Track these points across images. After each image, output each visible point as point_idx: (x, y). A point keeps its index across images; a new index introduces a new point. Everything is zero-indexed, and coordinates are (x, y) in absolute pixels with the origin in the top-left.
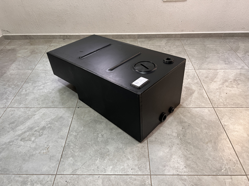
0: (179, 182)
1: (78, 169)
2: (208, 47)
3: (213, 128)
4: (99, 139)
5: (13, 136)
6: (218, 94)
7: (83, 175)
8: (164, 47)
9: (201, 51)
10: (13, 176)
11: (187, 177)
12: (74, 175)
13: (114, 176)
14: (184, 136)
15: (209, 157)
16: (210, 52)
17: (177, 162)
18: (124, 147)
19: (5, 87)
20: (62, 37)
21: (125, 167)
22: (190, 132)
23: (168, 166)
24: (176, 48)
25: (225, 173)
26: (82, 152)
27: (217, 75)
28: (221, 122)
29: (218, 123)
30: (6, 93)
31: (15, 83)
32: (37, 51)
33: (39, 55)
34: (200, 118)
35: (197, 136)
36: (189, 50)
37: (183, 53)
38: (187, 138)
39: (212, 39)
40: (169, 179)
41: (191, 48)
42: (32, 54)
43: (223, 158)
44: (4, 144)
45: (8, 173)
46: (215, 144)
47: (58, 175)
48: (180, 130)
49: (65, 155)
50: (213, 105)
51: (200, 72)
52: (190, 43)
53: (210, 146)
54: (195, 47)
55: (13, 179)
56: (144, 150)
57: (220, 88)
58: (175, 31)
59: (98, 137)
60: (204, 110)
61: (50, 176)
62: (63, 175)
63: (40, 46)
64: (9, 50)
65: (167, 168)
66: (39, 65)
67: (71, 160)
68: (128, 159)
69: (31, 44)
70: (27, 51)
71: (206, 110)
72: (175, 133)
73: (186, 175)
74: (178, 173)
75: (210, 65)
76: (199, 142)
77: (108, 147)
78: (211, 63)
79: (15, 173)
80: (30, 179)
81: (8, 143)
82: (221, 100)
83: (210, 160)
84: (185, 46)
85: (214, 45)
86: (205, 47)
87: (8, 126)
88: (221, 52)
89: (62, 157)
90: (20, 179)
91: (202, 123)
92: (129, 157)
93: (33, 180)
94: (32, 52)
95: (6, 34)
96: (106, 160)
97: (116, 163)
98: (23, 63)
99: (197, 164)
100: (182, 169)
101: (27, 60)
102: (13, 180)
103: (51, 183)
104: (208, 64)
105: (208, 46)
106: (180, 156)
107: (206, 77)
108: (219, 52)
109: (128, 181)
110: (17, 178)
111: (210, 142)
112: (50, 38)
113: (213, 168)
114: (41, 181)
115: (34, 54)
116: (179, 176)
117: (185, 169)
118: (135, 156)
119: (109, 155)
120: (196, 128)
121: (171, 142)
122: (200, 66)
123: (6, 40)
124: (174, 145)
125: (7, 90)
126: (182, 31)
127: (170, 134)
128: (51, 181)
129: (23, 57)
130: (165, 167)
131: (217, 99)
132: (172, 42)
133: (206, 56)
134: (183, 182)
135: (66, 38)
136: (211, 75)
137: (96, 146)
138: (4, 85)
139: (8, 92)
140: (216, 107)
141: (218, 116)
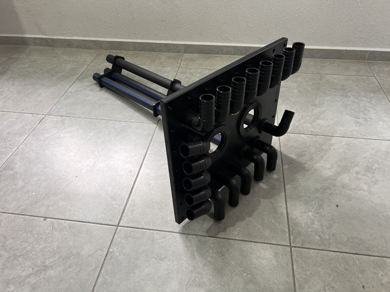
2: (328, 81)
9: (309, 89)
16: (328, 92)
27: (327, 150)
34: (242, 277)
39: (342, 62)
50: (292, 238)
54: (299, 79)
60: (262, 251)
71: (269, 252)
82: (317, 225)
85: (342, 77)
88: (353, 94)
104: (314, 121)
105: (329, 77)
112: (16, 44)
131: (309, 222)
133: (317, 102)
135: (47, 45)
140: (299, 245)
141: (294, 276)
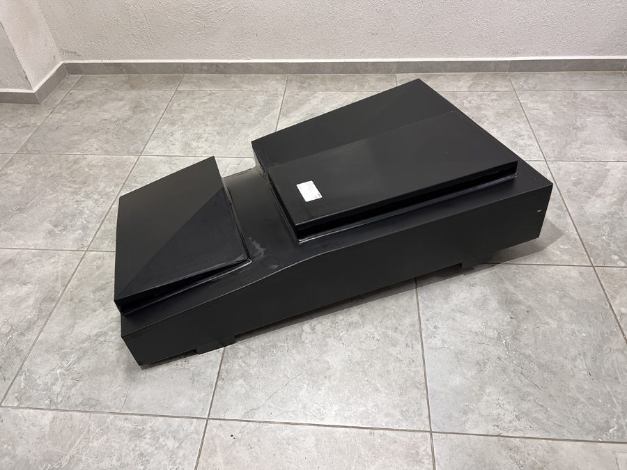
0: (501, 454)
1: (259, 408)
2: (584, 99)
3: (592, 319)
4: (304, 335)
5: (105, 321)
6: (607, 228)
7: (270, 422)
8: (466, 97)
9: (565, 109)
10: (112, 417)
11: (521, 442)
12: (249, 421)
13: (344, 429)
14: (514, 338)
15: (578, 395)
16: (588, 112)
17: (497, 405)
18: (365, 359)
19: (79, 198)
20: (205, 68)
21: (369, 408)
22: (531, 329)
23: (474, 411)
24: (496, 100)
25: (618, 436)
26: (266, 366)
27: (605, 176)
28: (610, 306)
29: (604, 309)
30: (81, 213)
31: (100, 189)
32: (146, 105)
33: (153, 115)
34: (555, 294)
35: (548, 340)
36: (531, 105)
37: (515, 115)
38: (522, 343)
39: (595, 74)
40: (476, 444)
41: (537, 102)
42: (134, 111)
43: (614, 400)
44: (86, 340)
45: (98, 408)
46: (596, 362)
47: (211, 421)
48: (505, 324)
49: (227, 372)
50: (592, 260)
51: (560, 169)
52: (535, 87)
53: (581, 367)
54: (549, 99)
55: (111, 424)
56: (415, 369)
57: (612, 214)
58: (495, 53)
59: (303, 331)
60: (567, 272)
61: (195, 420)
62: (224, 420)
63: (153, 92)
64: (81, 102)
65: (472, 417)
66: (154, 142)
67: (242, 385)
68: (377, 390)
69: (131, 86)
70: (124, 106)
71: (574, 273)
72: (492, 330)
73: (519, 437)
74: (498, 431)
75: (588, 149)
76: (554, 356)
77: (326, 358)
78: (591, 143)
79: (113, 410)
80: (149, 425)
81: (95, 338)
82: (613, 247)
83: (581, 403)
84: (520, 94)
85: (600, 93)
86: (575, 97)
87: (92, 296)
88: (618, 112)
89: (220, 377)
90: (128, 425)
91: (563, 307)
92: (379, 386)
93: (155, 429)
94: (136, 107)
95: (71, 59)
96: (323, 391)
97: (348, 398)
98: (115, 136)
99: (547, 411)
100: (510, 422)
101: (125, 128)
102: (111, 427)
103: (196, 437)
104: (581, 146)
105: (584, 94)
106: (503, 388)
107: (576, 184)
108: (613, 113)
109: (376, 442)
110: (120, 422)
111: (582, 356)
112: (176, 72)
113: (587, 424)
114: (174, 432)
115: (141, 113)
116: (502, 439)
117: (516, 423)
118: (394, 384)
119: (330, 376)
120: (545, 317)
121: (481, 353)
122: (560, 153)
123: (71, 75)
124: (488, 359)
125: (83, 205)
126: (516, 54)
127: (481, 331)
128: (197, 432)
129: (116, 121)
130: (465, 413)
131: (605, 245)
132: (487, 83)
133: (578, 124)
134: (510, 453)
135: (217, 72)
136: (589, 177)
137: (299, 353)
138: (75, 193)
139: (86, 211)
140: (601, 265)
141: (604, 290)
